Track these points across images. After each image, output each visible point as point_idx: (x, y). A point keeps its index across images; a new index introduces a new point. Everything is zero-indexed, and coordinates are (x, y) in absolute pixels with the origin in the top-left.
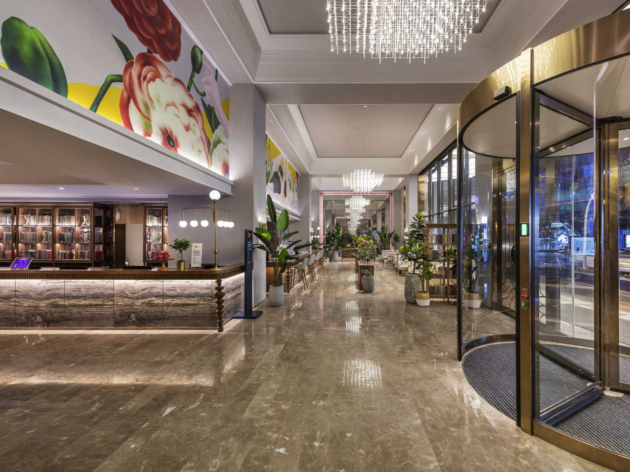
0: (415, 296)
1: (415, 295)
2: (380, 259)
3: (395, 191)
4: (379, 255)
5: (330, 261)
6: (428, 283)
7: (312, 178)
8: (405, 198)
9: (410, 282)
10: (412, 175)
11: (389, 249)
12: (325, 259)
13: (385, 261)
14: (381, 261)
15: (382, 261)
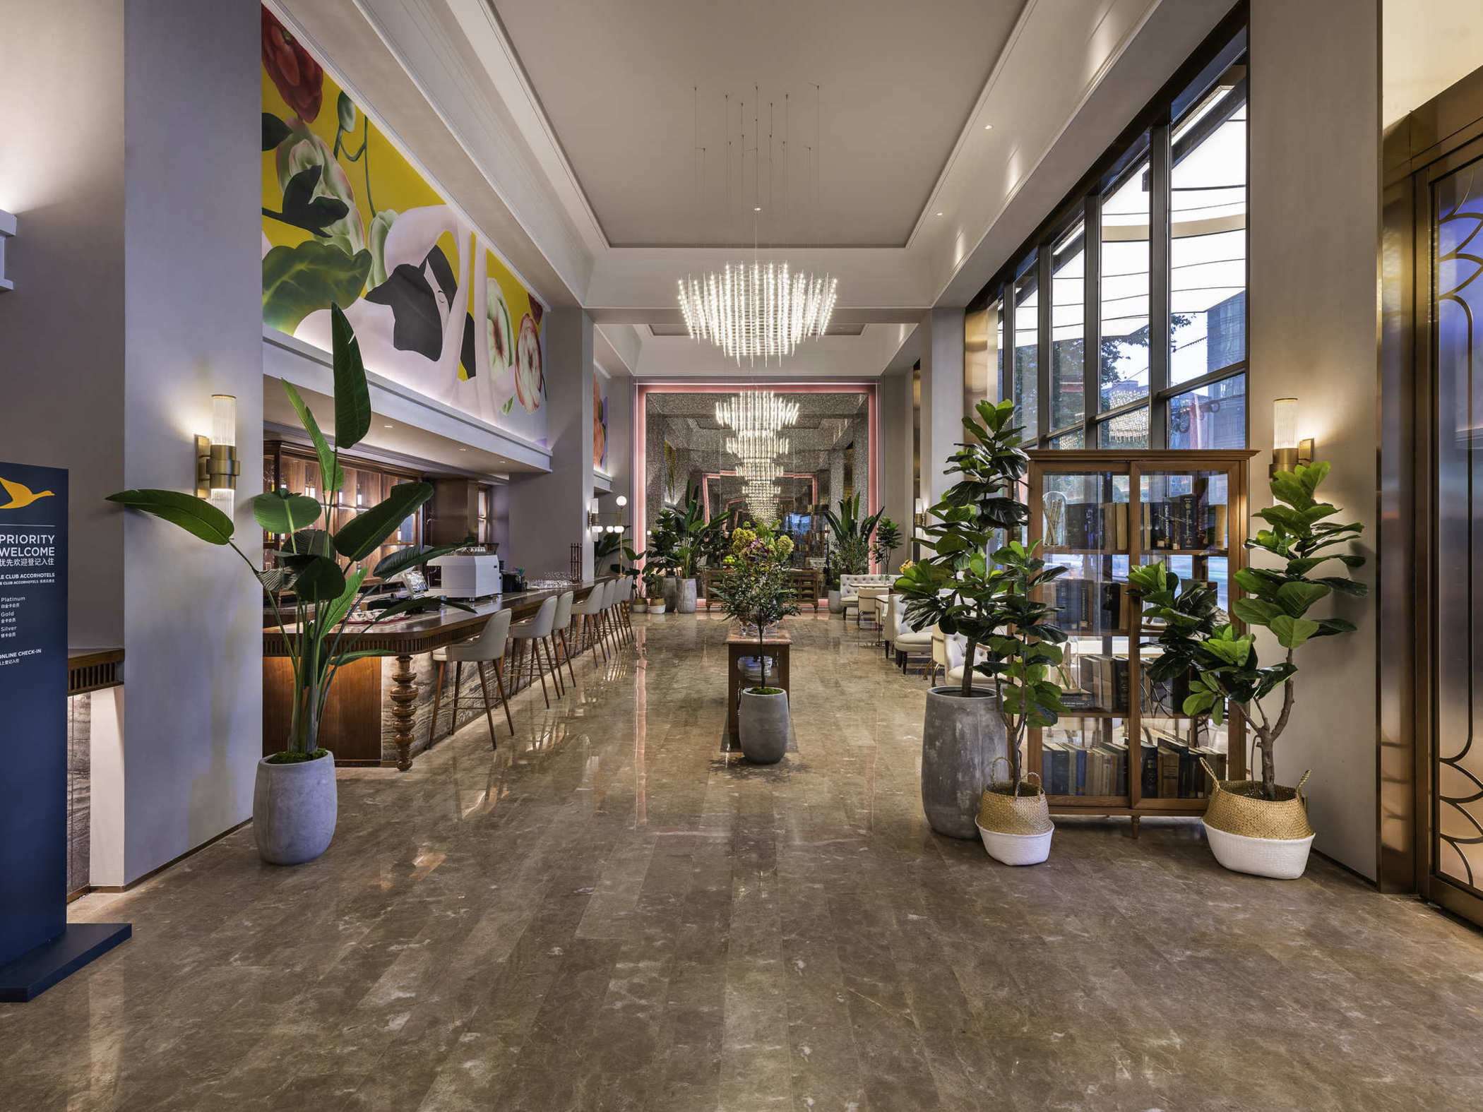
0: (975, 809)
1: (976, 799)
2: (834, 605)
3: (884, 378)
4: (832, 593)
5: (669, 610)
6: (1035, 739)
7: (596, 326)
8: (917, 409)
9: (948, 738)
10: (942, 312)
11: (865, 571)
12: (652, 604)
13: (850, 611)
14: (839, 612)
15: (841, 611)
